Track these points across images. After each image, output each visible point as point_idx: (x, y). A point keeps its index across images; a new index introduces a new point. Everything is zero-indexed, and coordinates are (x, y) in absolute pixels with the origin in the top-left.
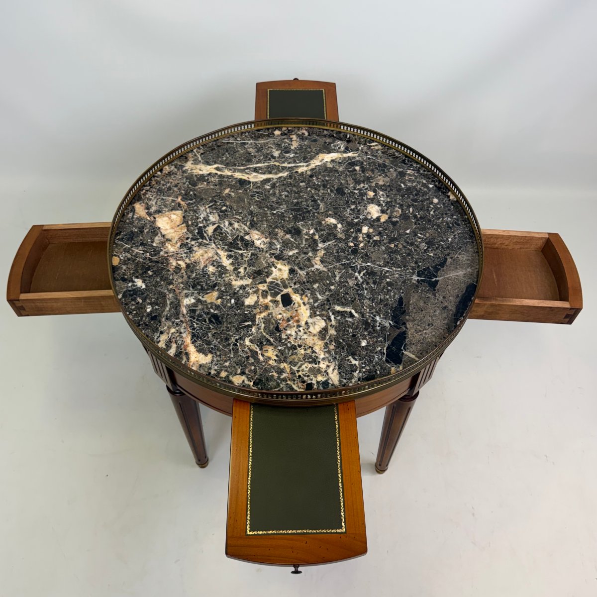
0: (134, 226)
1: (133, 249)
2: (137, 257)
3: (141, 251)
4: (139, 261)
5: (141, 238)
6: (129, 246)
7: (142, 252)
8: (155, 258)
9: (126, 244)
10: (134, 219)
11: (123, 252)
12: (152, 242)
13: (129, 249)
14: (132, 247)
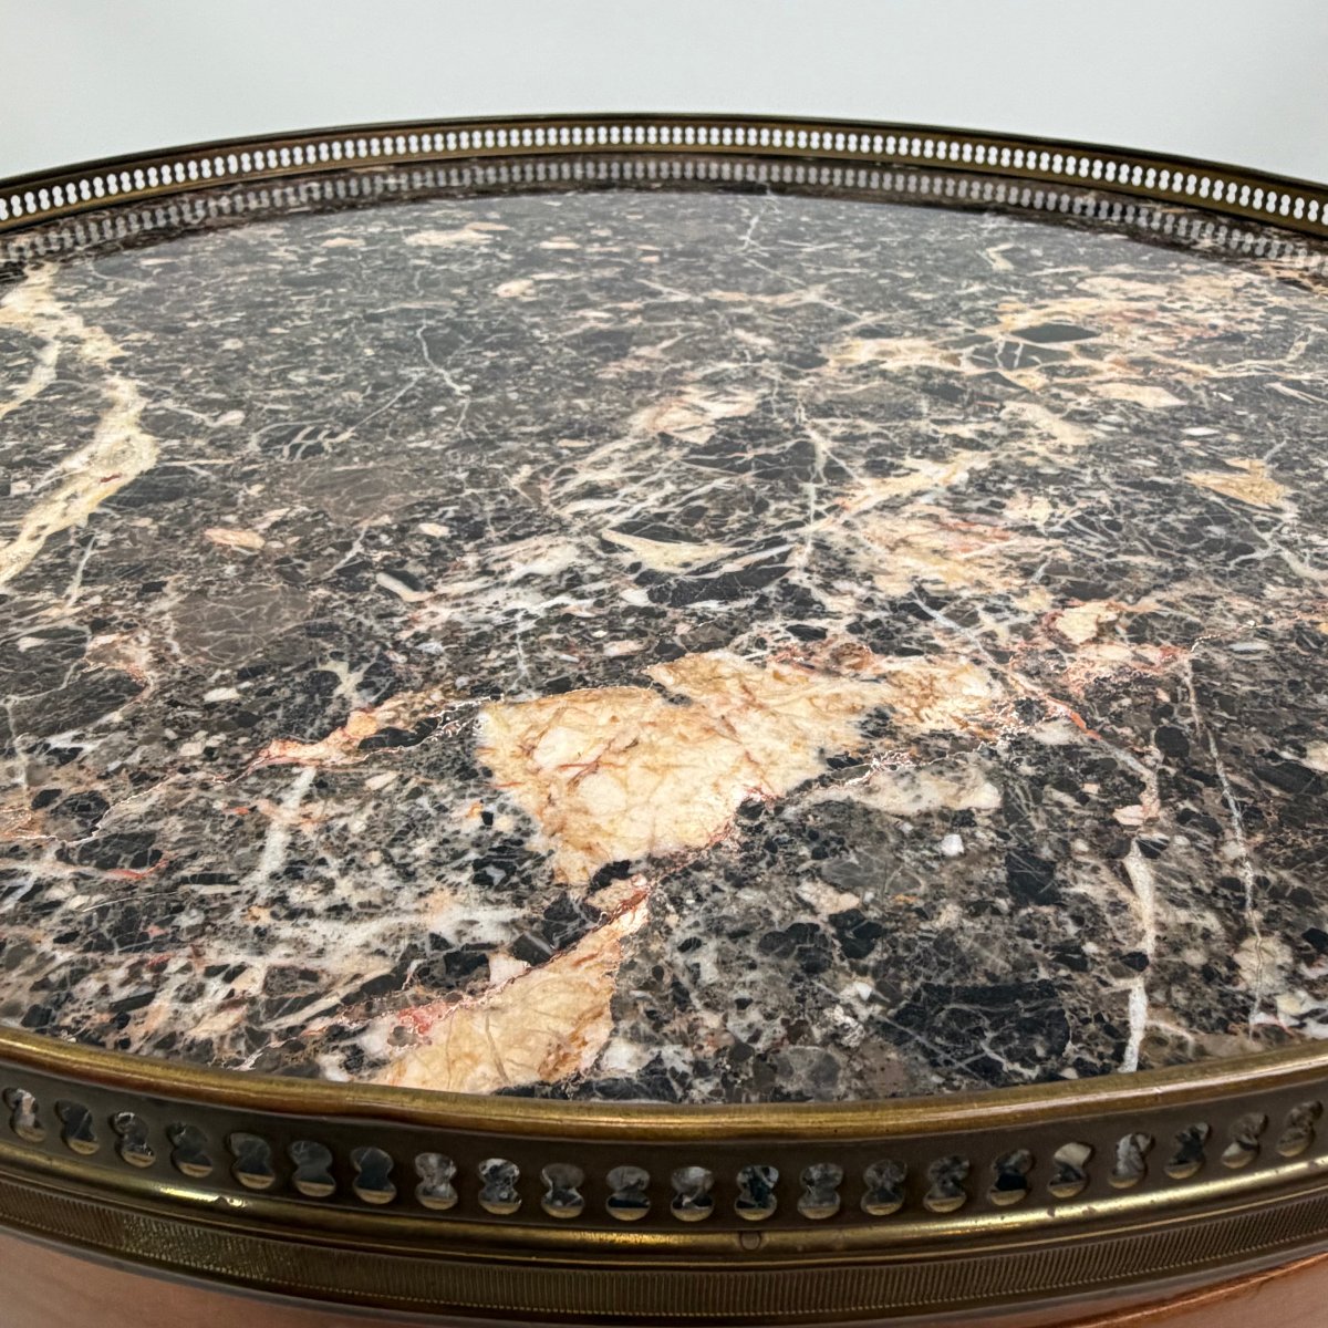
0: (796, 1032)
1: (1148, 946)
2: (1235, 884)
3: (1125, 877)
4: (1262, 854)
5: (949, 915)
6: (1136, 986)
7: (1136, 865)
8: (1148, 765)
9: (1119, 1034)
10: (676, 1057)
11: (1258, 1018)
12: (964, 819)
13: (1167, 978)
14: (1137, 962)
